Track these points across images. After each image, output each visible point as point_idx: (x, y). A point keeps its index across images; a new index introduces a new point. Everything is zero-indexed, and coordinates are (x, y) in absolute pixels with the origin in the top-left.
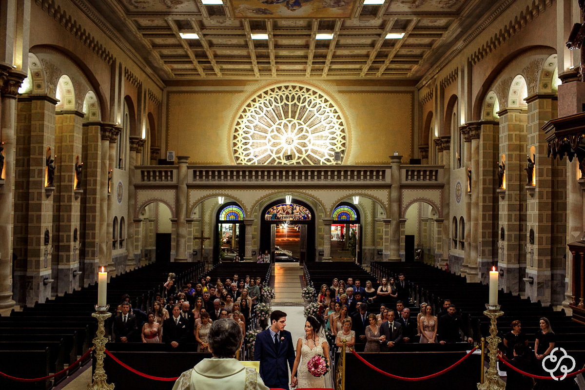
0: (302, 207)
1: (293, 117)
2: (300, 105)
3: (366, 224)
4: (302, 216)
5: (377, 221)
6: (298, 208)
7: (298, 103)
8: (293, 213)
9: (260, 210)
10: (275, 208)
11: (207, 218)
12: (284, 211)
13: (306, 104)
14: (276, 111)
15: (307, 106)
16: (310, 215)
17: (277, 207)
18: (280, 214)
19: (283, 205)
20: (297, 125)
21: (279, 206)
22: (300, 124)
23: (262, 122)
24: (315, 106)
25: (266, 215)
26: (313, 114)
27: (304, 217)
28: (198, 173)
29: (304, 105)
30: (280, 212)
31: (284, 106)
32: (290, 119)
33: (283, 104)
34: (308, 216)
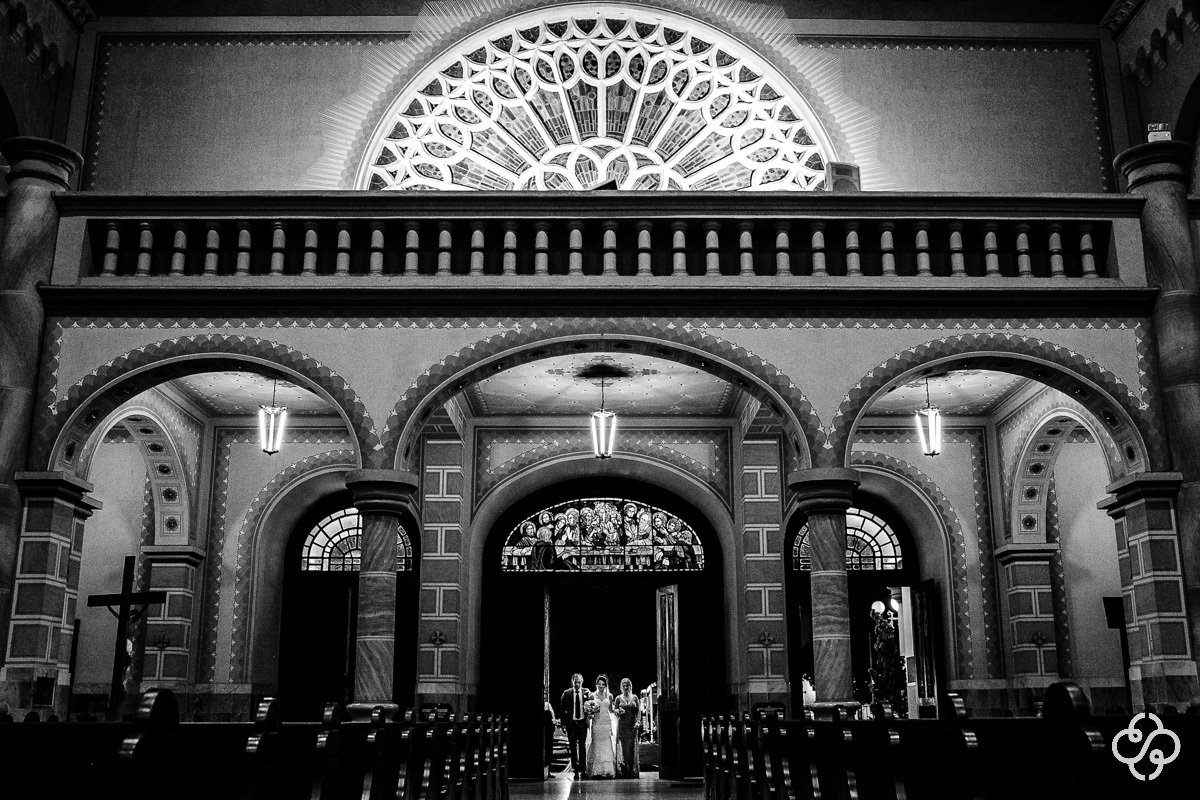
0: (661, 515)
1: (617, 133)
2: (644, 90)
3: (957, 577)
4: (666, 554)
5: (1009, 557)
6: (645, 518)
7: (632, 83)
8: (623, 540)
9: (473, 515)
10: (545, 516)
11: (231, 553)
12: (584, 532)
13: (666, 85)
14: (544, 112)
15: (671, 96)
16: (698, 550)
17: (555, 512)
18: (569, 543)
19: (579, 506)
20: (633, 163)
21: (562, 510)
22: (643, 161)
23: (486, 151)
24: (702, 94)
25: (508, 550)
26: (695, 125)
27: (672, 556)
28: (114, 239)
29: (657, 88)
30: (569, 535)
31: (577, 93)
32: (602, 140)
33: (571, 83)
34: (690, 552)
